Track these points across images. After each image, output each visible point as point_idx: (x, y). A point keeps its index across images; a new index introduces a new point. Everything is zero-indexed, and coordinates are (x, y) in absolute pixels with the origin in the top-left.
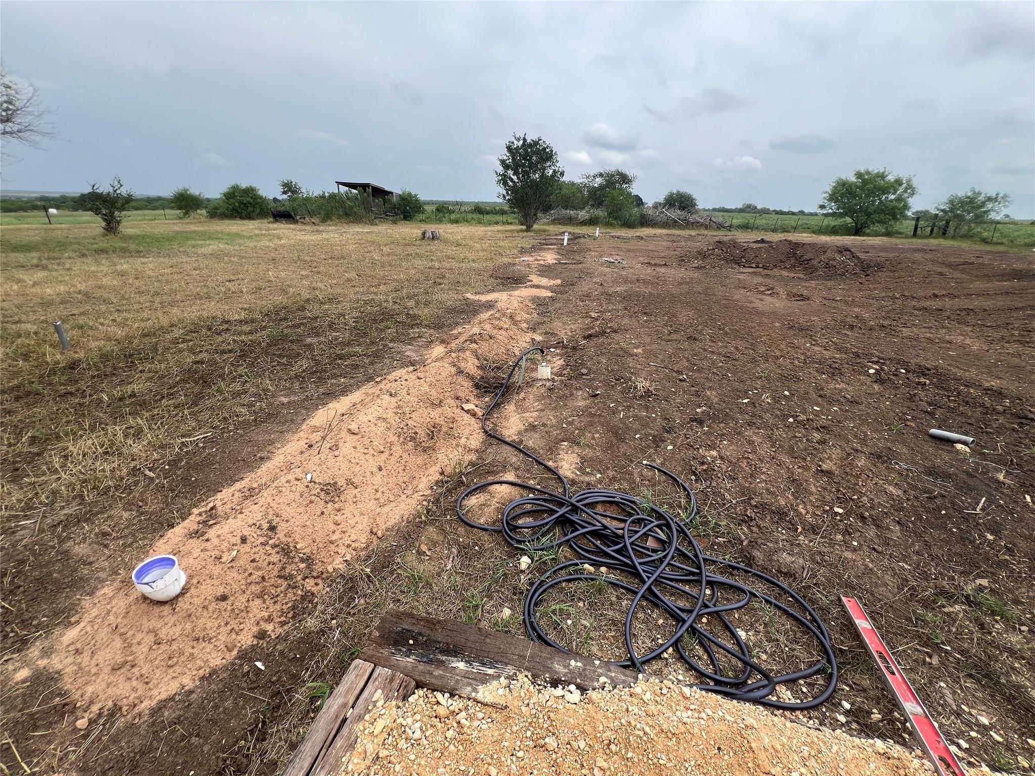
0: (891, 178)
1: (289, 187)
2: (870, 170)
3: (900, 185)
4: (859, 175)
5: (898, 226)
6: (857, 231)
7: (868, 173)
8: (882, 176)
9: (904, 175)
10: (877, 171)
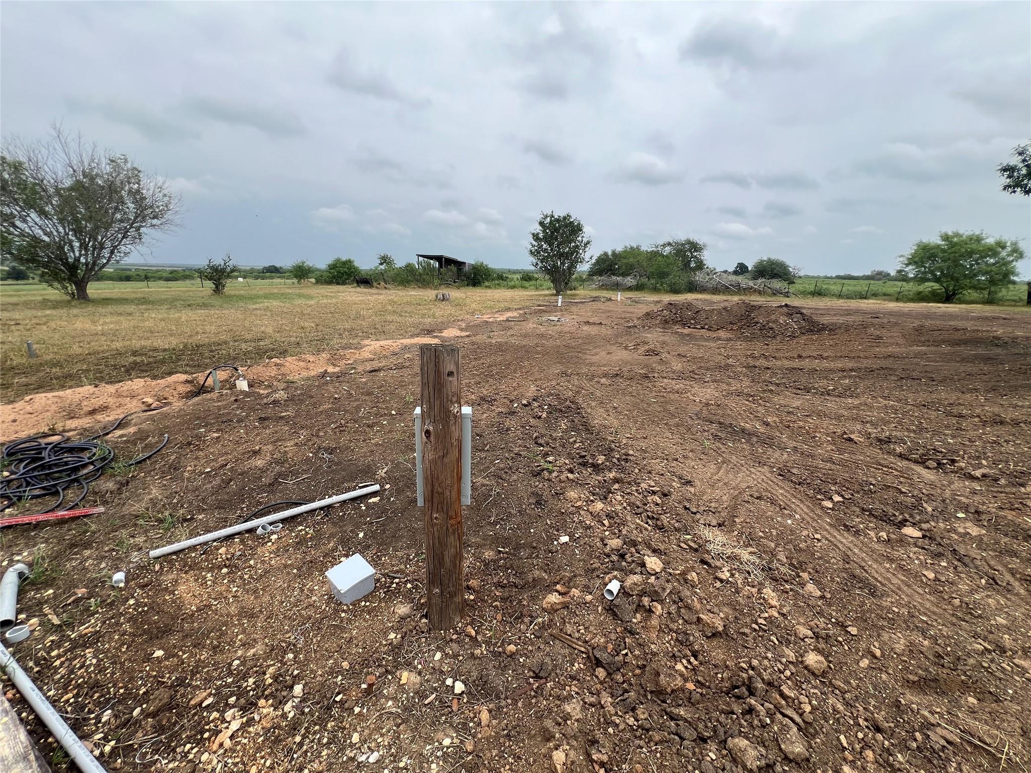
0: (990, 241)
1: (385, 260)
2: (961, 232)
3: (1004, 247)
4: (946, 238)
5: (1003, 293)
6: (948, 298)
7: (957, 235)
8: (979, 240)
9: (1008, 238)
10: (972, 233)
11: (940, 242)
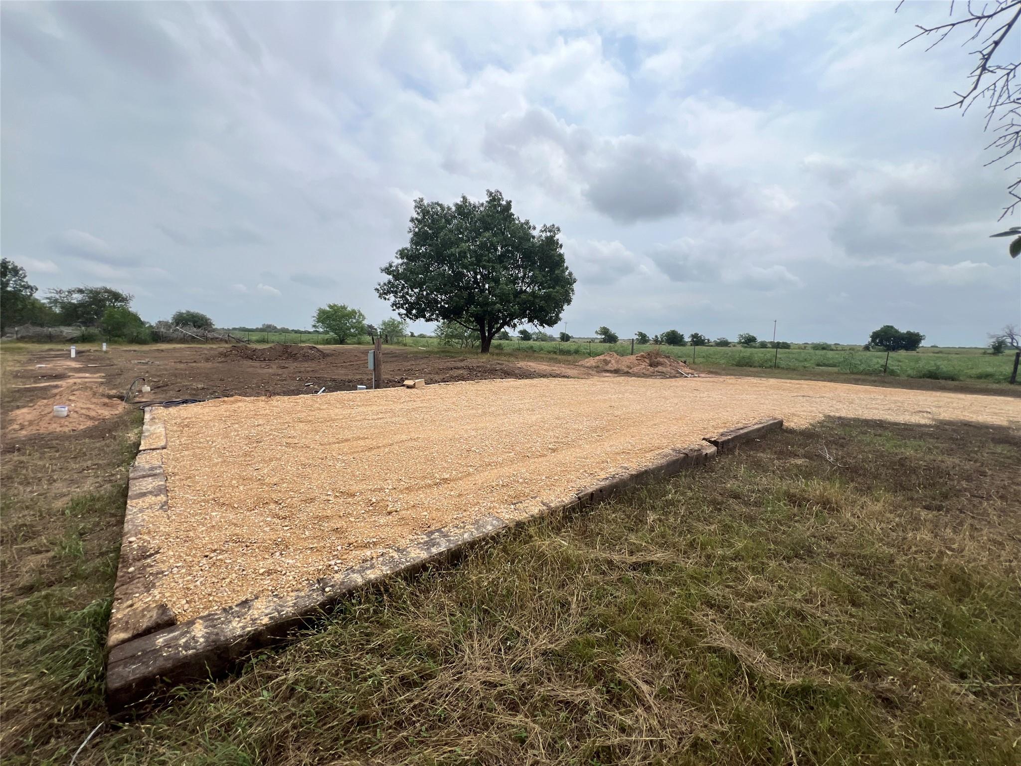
3: (356, 313)
6: (342, 342)
7: (335, 305)
9: (356, 307)
11: (328, 309)
